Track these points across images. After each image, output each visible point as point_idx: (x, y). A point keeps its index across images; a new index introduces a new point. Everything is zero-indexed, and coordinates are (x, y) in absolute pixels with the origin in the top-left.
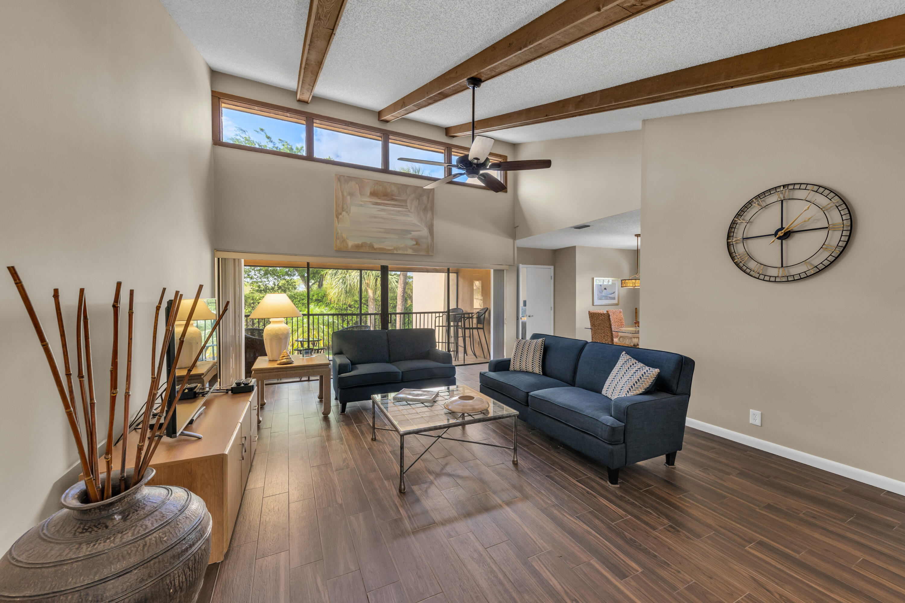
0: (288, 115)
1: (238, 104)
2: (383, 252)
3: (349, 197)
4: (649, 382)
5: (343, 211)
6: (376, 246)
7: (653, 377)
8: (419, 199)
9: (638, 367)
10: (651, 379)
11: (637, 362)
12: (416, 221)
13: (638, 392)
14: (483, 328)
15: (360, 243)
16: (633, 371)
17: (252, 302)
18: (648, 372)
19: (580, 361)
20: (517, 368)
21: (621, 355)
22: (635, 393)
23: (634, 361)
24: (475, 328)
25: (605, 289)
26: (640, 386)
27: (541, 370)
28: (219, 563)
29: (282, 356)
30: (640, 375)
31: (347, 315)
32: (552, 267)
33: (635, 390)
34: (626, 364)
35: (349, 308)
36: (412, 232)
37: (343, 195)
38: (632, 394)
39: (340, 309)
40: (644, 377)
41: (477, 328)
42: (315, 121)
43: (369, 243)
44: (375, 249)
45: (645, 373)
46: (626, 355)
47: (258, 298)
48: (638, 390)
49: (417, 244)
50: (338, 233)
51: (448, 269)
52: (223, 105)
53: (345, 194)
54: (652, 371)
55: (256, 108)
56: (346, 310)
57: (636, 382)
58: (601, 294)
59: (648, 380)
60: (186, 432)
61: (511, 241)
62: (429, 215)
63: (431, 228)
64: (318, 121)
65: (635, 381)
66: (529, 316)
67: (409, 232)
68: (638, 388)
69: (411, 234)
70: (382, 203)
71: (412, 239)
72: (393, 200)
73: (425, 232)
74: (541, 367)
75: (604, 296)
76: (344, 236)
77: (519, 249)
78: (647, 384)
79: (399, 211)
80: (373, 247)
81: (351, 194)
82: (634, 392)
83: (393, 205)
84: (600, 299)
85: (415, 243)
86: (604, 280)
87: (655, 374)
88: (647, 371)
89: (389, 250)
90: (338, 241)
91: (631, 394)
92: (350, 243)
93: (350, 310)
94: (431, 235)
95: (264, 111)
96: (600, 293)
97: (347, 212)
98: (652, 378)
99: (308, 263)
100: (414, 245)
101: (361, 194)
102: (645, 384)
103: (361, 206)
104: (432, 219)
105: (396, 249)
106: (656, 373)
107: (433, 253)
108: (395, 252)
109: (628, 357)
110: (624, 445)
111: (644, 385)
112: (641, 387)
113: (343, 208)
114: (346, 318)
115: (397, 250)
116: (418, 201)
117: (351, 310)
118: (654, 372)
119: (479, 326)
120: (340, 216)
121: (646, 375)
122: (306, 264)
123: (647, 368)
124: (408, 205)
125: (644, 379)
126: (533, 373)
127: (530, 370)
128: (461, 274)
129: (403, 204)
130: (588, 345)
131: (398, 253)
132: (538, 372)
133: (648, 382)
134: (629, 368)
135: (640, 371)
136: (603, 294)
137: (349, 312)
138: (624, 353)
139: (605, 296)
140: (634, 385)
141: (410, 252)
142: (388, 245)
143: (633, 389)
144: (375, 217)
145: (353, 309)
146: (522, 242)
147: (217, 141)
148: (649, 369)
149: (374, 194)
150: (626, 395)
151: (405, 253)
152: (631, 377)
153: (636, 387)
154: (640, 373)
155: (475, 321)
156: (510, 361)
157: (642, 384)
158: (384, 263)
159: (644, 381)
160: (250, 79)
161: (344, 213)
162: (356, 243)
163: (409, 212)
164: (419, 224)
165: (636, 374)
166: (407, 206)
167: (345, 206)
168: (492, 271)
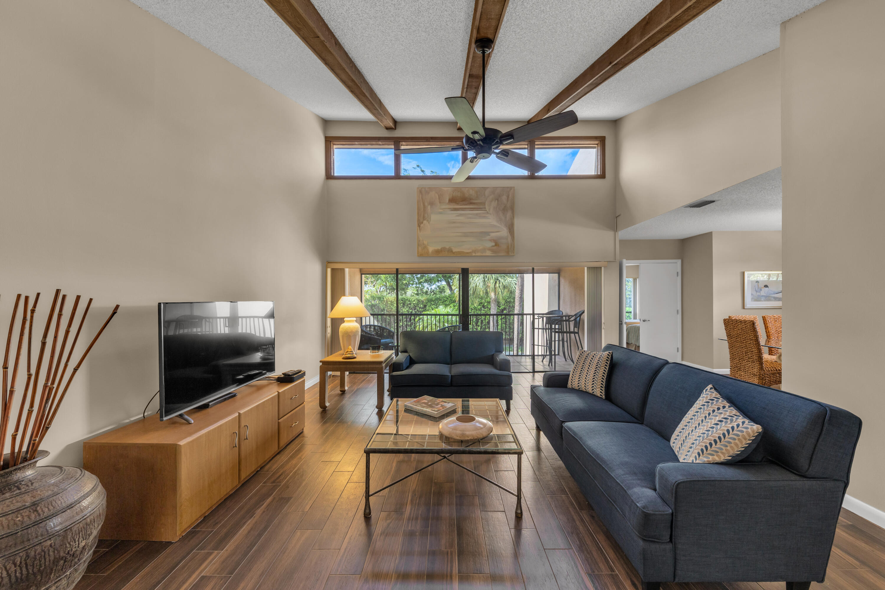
0: (380, 143)
1: (344, 143)
2: (462, 255)
3: (429, 207)
4: (740, 446)
5: (424, 220)
6: (455, 250)
7: (748, 438)
8: (498, 200)
9: (725, 414)
10: (744, 442)
11: (727, 405)
12: (495, 223)
13: (717, 459)
14: (578, 333)
15: (439, 247)
16: (715, 419)
17: (409, 303)
18: (739, 429)
19: (653, 388)
20: (575, 386)
21: (704, 391)
22: (710, 459)
23: (721, 402)
24: (572, 333)
25: (766, 286)
26: (721, 449)
27: (603, 392)
28: (173, 542)
29: (346, 351)
30: (723, 430)
31: (480, 315)
32: (679, 262)
33: (712, 455)
34: (708, 406)
35: (483, 309)
36: (491, 234)
37: (424, 205)
38: (706, 459)
39: (475, 309)
40: (731, 436)
41: (574, 333)
42: (401, 143)
43: (448, 247)
44: (454, 253)
45: (733, 428)
46: (713, 390)
47: (413, 300)
48: (717, 456)
49: (497, 244)
50: (419, 241)
51: (533, 269)
52: (335, 146)
53: (426, 204)
54: (747, 428)
55: (356, 143)
56: (480, 310)
57: (715, 441)
58: (758, 294)
59: (737, 441)
60: (186, 417)
61: (611, 233)
62: (509, 214)
63: (511, 228)
64: (404, 143)
65: (713, 439)
66: (644, 321)
67: (487, 233)
68: (717, 452)
69: (490, 235)
70: (460, 208)
71: (490, 240)
72: (471, 203)
73: (504, 232)
74: (603, 389)
75: (763, 296)
76: (425, 242)
77: (622, 242)
78: (736, 449)
79: (477, 214)
80: (452, 251)
81: (432, 204)
82: (710, 457)
83: (471, 208)
84: (757, 299)
85: (494, 244)
86: (769, 275)
87: (752, 434)
88: (738, 426)
89: (468, 253)
90: (420, 248)
91: (703, 459)
92: (431, 249)
93: (483, 310)
94: (511, 235)
95: (363, 144)
96: (756, 291)
97: (428, 221)
98: (745, 439)
99: (397, 270)
100: (493, 246)
101: (440, 203)
102: (731, 447)
103: (441, 213)
104: (513, 218)
105: (475, 251)
106: (753, 431)
107: (514, 253)
108: (474, 254)
109: (715, 394)
110: (669, 546)
111: (728, 448)
112: (724, 451)
113: (424, 217)
114: (480, 317)
115: (475, 253)
116: (497, 201)
117: (485, 311)
118: (749, 430)
119: (576, 330)
120: (422, 225)
121: (735, 432)
122: (395, 270)
123: (741, 419)
124: (487, 206)
125: (730, 438)
126: (593, 395)
127: (590, 390)
128: (562, 274)
129: (481, 207)
130: (667, 366)
131: (476, 255)
132: (599, 395)
133: (736, 445)
134: (709, 414)
135: (726, 422)
136: (762, 293)
137: (483, 312)
138: (710, 386)
139: (766, 297)
140: (711, 445)
141: (488, 253)
142: (466, 248)
143: (709, 452)
144: (454, 223)
145: (486, 310)
146: (625, 234)
147: (329, 176)
148: (743, 423)
149: (453, 200)
150: (696, 459)
151: (484, 254)
152: (709, 431)
153: (713, 449)
154: (724, 427)
155: (572, 324)
156: (569, 375)
157: (727, 446)
158: (465, 266)
159: (729, 443)
160: (350, 120)
161: (425, 222)
162: (436, 248)
163: (488, 213)
164: (499, 225)
165: (719, 426)
166: (485, 208)
167: (426, 215)
168: (586, 268)
